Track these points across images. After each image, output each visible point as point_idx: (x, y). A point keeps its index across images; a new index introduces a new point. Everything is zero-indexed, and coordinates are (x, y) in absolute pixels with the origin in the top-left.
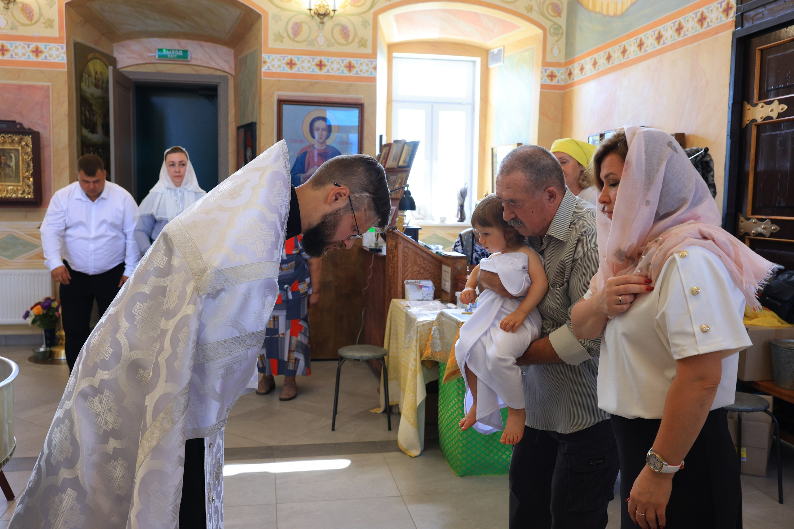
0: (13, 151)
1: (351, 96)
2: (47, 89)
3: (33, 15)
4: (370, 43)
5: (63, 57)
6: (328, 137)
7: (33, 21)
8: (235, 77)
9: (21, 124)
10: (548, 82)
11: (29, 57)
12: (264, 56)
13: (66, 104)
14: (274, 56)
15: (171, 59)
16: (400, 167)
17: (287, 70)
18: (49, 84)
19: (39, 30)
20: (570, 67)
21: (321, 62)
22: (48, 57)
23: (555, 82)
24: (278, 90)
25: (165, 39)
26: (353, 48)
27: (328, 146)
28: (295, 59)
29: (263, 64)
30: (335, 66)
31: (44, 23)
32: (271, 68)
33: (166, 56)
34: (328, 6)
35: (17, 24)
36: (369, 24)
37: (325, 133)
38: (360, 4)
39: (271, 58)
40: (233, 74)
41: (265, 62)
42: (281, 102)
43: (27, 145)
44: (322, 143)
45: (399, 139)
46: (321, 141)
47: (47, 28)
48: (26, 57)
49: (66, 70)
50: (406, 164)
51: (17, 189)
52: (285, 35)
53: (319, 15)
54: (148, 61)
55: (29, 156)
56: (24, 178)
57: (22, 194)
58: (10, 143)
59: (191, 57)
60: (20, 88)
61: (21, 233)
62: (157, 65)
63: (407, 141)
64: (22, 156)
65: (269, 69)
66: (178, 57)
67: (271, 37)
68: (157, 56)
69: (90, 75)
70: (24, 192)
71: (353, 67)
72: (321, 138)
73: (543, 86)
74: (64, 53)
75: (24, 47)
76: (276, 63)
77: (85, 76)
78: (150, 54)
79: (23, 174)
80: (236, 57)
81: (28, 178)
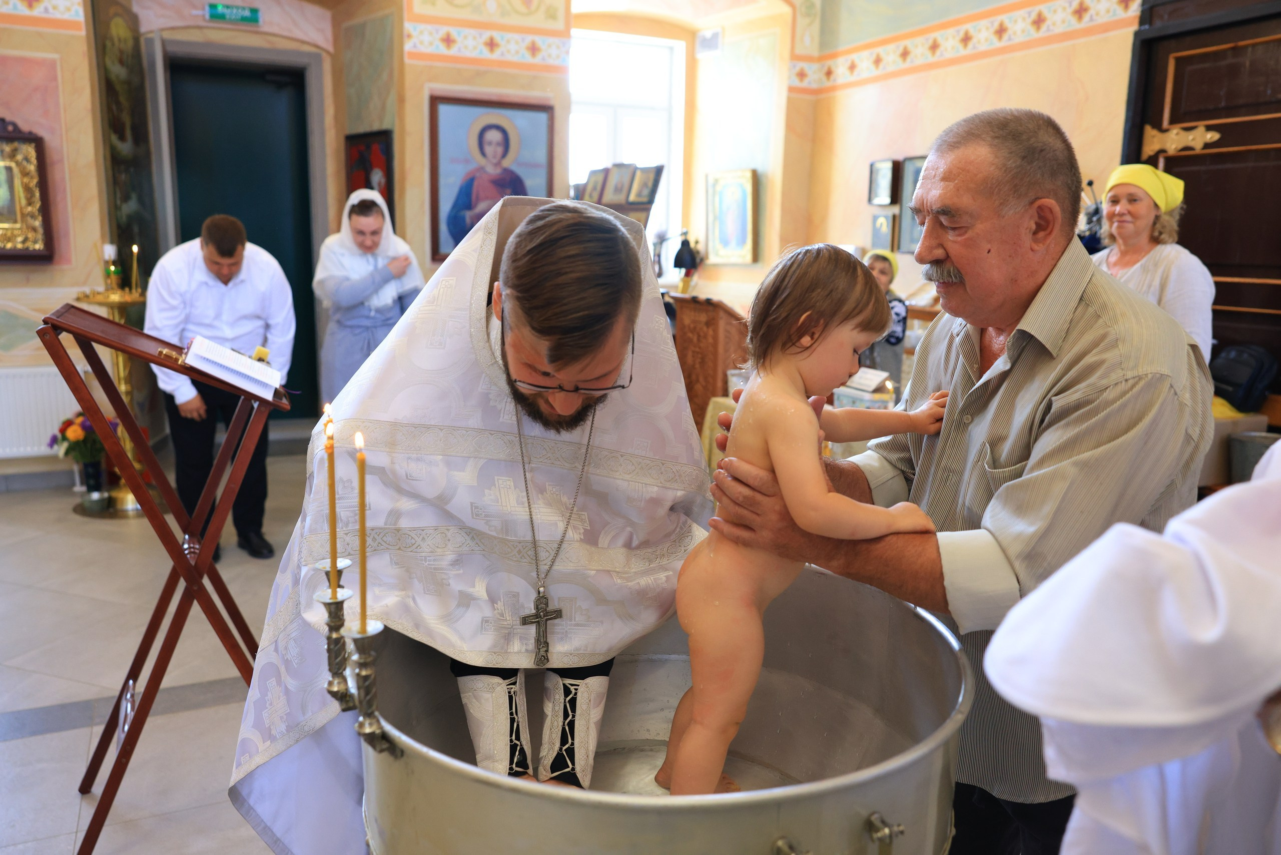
1: (534, 94)
2: (52, 65)
4: (561, 14)
5: (78, 12)
6: (504, 155)
8: (334, 57)
9: (14, 125)
10: (797, 83)
11: (15, 7)
12: (408, 26)
13: (88, 91)
14: (422, 27)
15: (232, 22)
16: (633, 204)
17: (442, 49)
18: (55, 56)
20: (829, 63)
21: (492, 39)
22: (51, 11)
23: (805, 84)
24: (429, 81)
26: (537, 20)
27: (507, 171)
28: (454, 32)
29: (406, 39)
30: (513, 47)
32: (418, 46)
33: (222, 17)
37: (500, 150)
39: (418, 29)
40: (331, 48)
41: (409, 36)
42: (435, 101)
43: (27, 159)
44: (496, 165)
45: (626, 162)
46: (495, 161)
48: (11, 6)
49: (85, 33)
50: (645, 199)
51: (12, 233)
54: (191, 24)
55: (32, 178)
56: (23, 216)
57: (24, 242)
59: (264, 21)
63: (638, 166)
65: (415, 46)
66: (244, 19)
68: (207, 16)
69: (113, 44)
70: (26, 239)
71: (539, 50)
72: (494, 157)
73: (791, 89)
74: (79, 4)
76: (426, 38)
77: (108, 44)
78: (193, 12)
79: (21, 208)
80: (336, 24)
81: (33, 216)
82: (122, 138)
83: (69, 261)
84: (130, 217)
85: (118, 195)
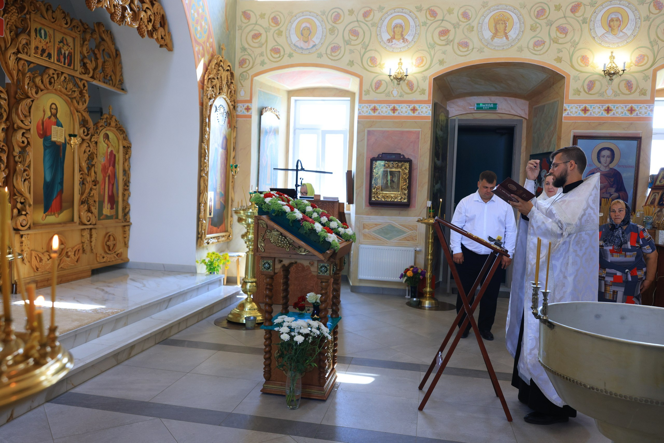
0: (397, 173)
1: (631, 132)
2: (418, 133)
3: (413, 87)
4: (649, 92)
5: (429, 113)
6: (611, 162)
7: (413, 91)
8: (528, 121)
9: (403, 156)
12: (565, 106)
13: (429, 142)
14: (572, 105)
15: (485, 110)
17: (582, 114)
18: (420, 130)
19: (417, 96)
21: (608, 108)
22: (420, 113)
24: (574, 129)
25: (481, 97)
26: (636, 96)
27: (613, 170)
28: (588, 106)
29: (564, 111)
30: (620, 110)
31: (420, 92)
32: (570, 114)
33: (481, 108)
34: (617, 67)
35: (403, 93)
36: (649, 78)
37: (609, 159)
38: (642, 64)
39: (570, 106)
40: (527, 117)
42: (576, 138)
43: (406, 168)
44: (606, 167)
46: (606, 165)
47: (421, 94)
48: (408, 113)
49: (431, 120)
52: (582, 90)
53: (610, 74)
54: (469, 112)
55: (406, 175)
56: (402, 189)
57: (400, 199)
58: (395, 168)
59: (498, 108)
60: (402, 133)
61: (397, 224)
62: (473, 114)
64: (402, 175)
65: (568, 114)
66: (490, 108)
67: (571, 92)
68: (475, 109)
69: (440, 124)
70: (402, 198)
71: (634, 110)
72: (606, 163)
74: (430, 110)
75: (407, 107)
76: (574, 110)
77: (438, 123)
78: (470, 108)
79: (401, 186)
80: (530, 106)
81: (405, 190)
82: (438, 159)
83: (415, 207)
84: (437, 190)
85: (435, 182)
